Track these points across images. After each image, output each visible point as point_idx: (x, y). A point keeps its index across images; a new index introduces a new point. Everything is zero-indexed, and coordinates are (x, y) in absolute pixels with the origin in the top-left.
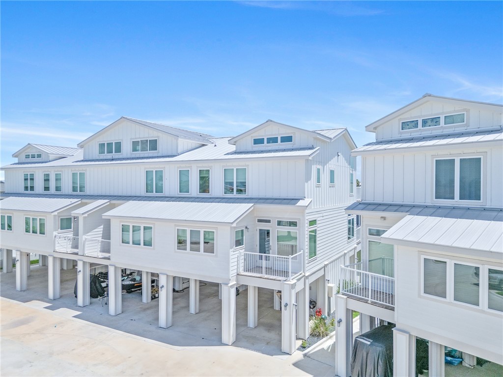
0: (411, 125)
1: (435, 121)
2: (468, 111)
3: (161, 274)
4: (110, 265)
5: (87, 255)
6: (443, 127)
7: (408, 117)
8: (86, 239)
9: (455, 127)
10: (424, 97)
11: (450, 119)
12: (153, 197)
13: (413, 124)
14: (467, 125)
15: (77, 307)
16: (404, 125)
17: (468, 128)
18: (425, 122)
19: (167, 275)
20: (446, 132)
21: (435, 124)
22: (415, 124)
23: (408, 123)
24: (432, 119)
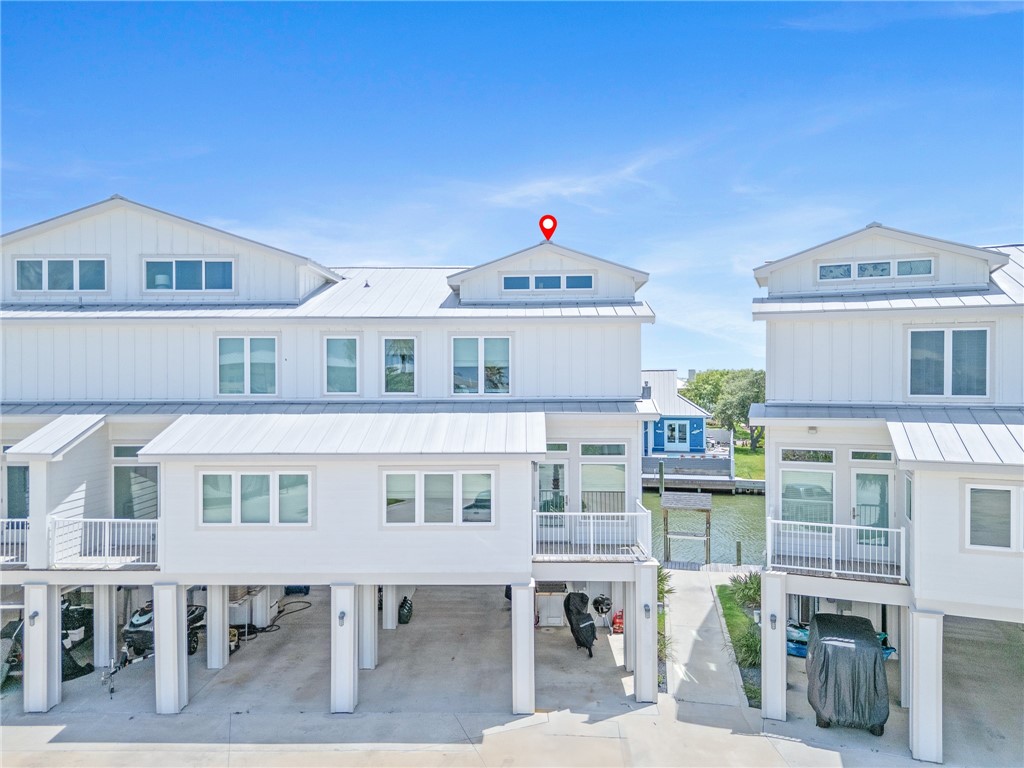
0: (837, 272)
1: (881, 268)
2: (937, 256)
3: (334, 584)
4: (157, 584)
5: (58, 567)
6: (894, 280)
7: (834, 258)
8: (55, 523)
9: (916, 280)
10: (869, 227)
11: (907, 268)
12: (245, 404)
13: (841, 270)
14: (936, 278)
15: (27, 716)
16: (826, 272)
17: (938, 283)
18: (862, 269)
19: (355, 586)
20: (900, 287)
21: (881, 273)
22: (846, 271)
23: (832, 269)
24: (875, 266)
